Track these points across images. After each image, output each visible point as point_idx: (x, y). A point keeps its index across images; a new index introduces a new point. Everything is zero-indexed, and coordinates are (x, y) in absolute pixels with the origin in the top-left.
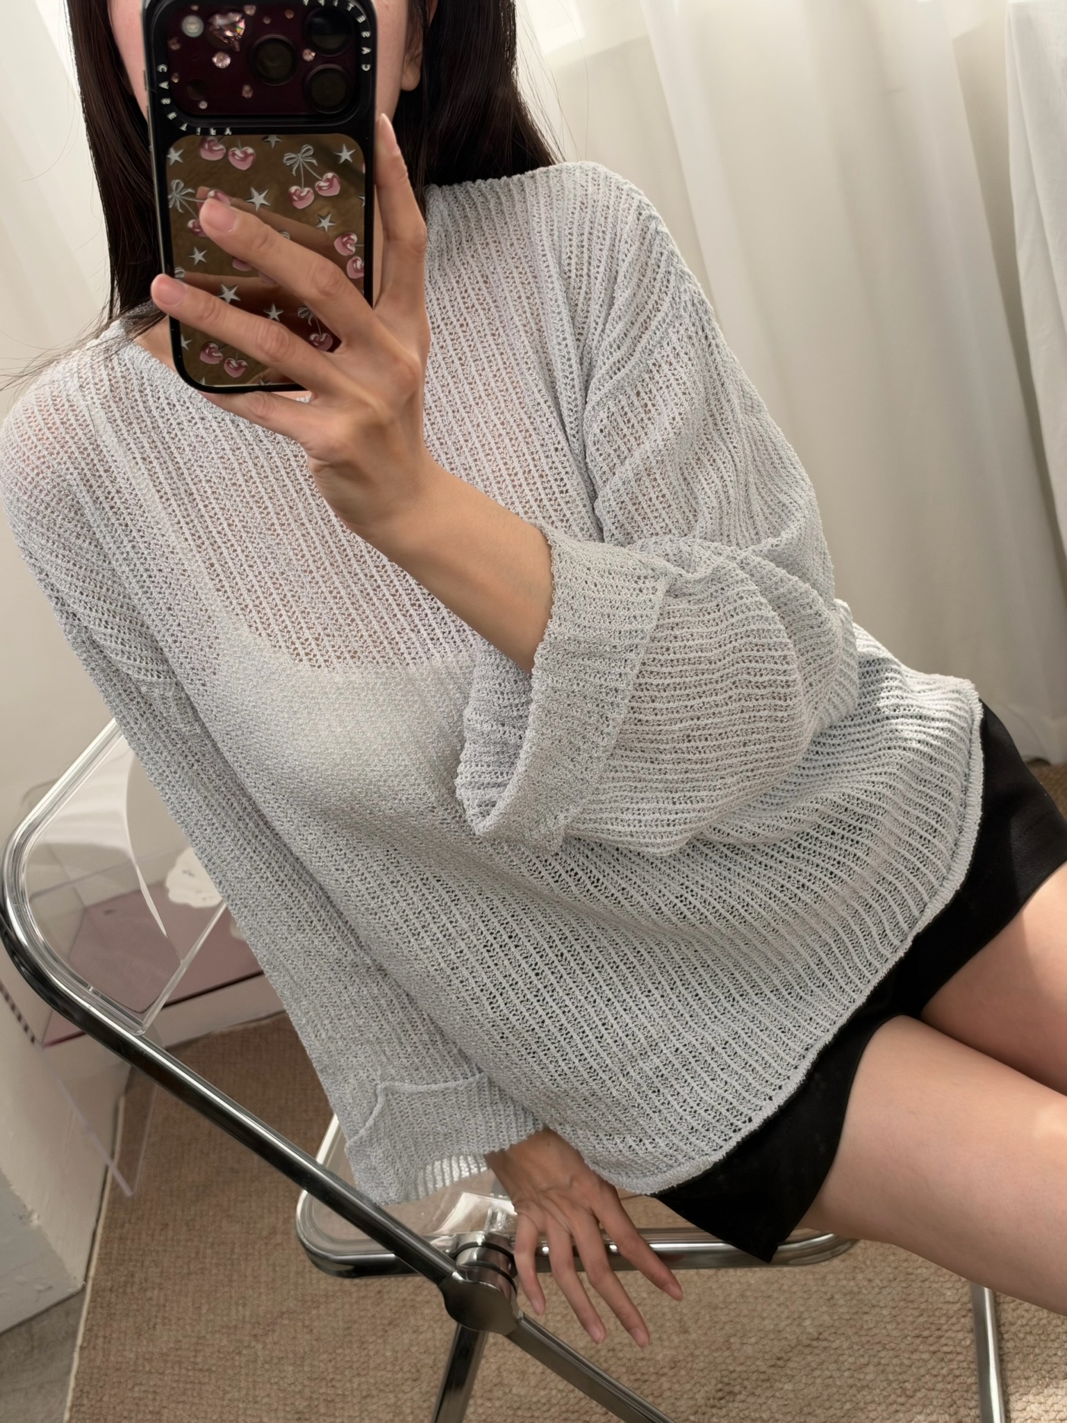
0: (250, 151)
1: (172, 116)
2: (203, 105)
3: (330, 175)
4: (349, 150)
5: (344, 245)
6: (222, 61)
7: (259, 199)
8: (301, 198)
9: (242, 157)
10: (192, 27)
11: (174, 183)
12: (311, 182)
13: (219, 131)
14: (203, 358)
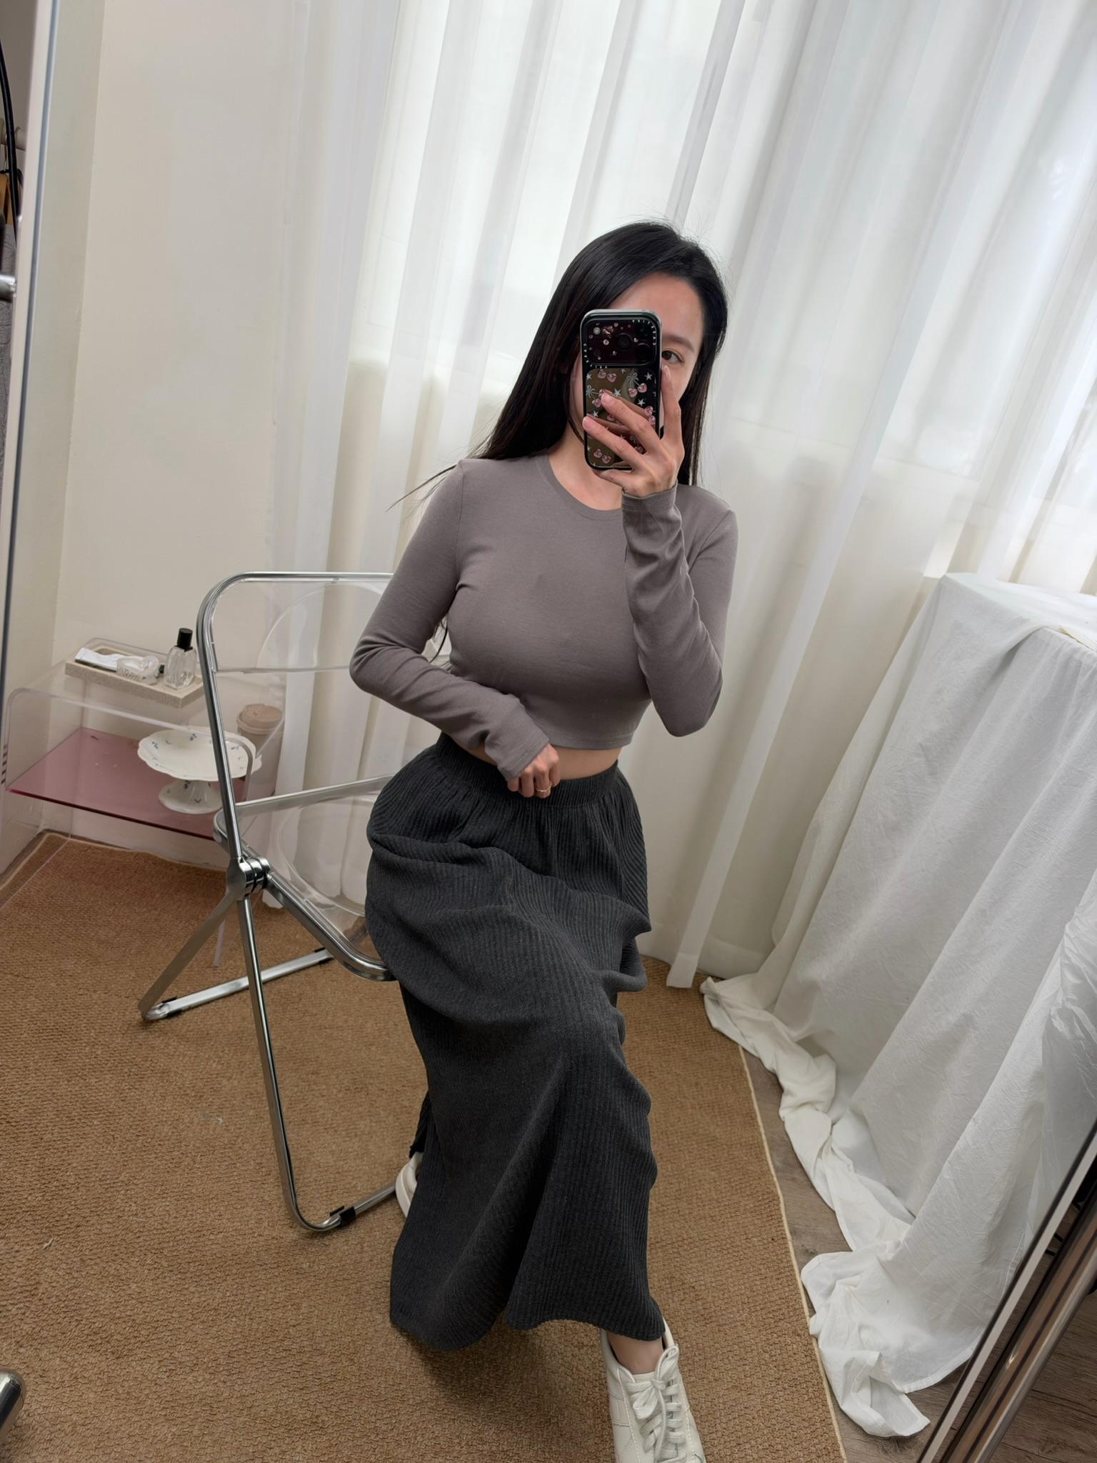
0: (615, 375)
1: (587, 361)
2: (599, 358)
3: (643, 384)
4: (650, 374)
5: (648, 411)
6: (606, 342)
7: (617, 393)
8: (632, 393)
9: (612, 378)
10: (596, 331)
11: (588, 387)
12: (636, 387)
13: (603, 367)
14: (595, 455)
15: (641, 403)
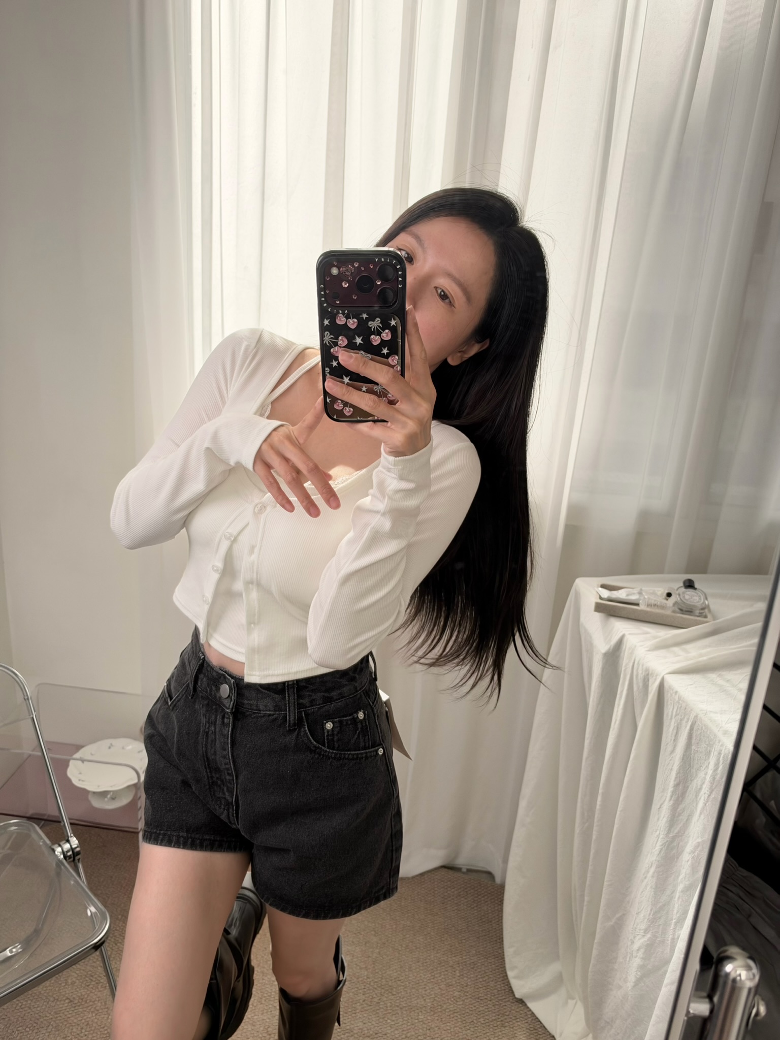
0: (356, 320)
1: (325, 305)
2: (338, 303)
3: (387, 331)
4: (395, 320)
5: (393, 361)
6: (345, 285)
7: (359, 341)
8: (376, 341)
9: (352, 323)
10: (335, 271)
11: (326, 333)
12: (379, 334)
13: (343, 314)
14: (336, 407)
15: (385, 351)
